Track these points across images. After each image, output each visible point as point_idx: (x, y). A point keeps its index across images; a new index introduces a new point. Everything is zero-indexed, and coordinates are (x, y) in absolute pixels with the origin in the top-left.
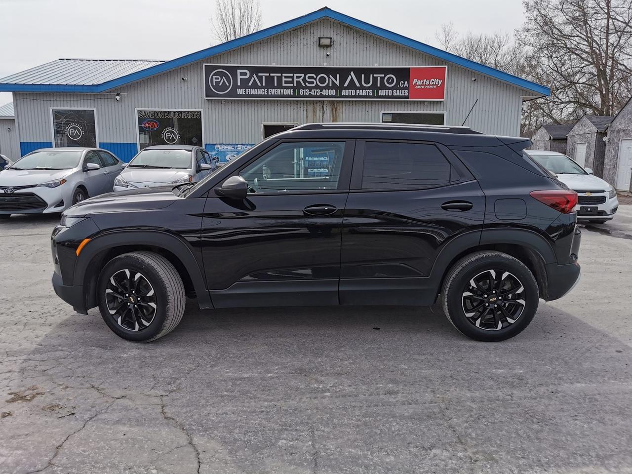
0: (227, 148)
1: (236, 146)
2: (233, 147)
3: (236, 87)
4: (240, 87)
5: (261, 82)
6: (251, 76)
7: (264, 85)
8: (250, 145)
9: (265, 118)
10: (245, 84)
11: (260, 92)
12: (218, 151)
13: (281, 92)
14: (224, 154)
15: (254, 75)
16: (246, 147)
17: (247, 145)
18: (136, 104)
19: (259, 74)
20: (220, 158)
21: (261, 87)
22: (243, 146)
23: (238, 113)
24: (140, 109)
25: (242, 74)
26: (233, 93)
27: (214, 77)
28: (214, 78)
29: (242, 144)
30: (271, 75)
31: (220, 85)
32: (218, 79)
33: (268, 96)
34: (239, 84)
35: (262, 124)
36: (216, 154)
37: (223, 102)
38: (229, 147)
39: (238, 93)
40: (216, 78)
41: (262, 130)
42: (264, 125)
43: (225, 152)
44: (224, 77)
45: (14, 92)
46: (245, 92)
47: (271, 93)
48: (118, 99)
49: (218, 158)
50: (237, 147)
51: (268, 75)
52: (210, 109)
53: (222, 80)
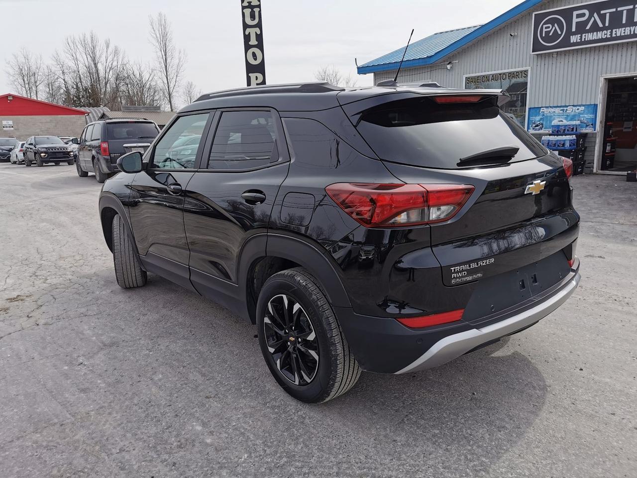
0: (555, 112)
1: (565, 109)
2: (563, 110)
3: (569, 33)
4: (575, 34)
5: (603, 22)
6: (591, 16)
7: (607, 24)
8: (583, 105)
9: (607, 68)
10: (581, 28)
11: (600, 35)
12: (543, 115)
13: (630, 31)
14: (550, 119)
15: (595, 15)
16: (578, 109)
17: (580, 106)
18: (465, 71)
19: (602, 12)
20: (544, 123)
21: (604, 28)
22: (574, 108)
23: (572, 67)
24: (468, 76)
25: (578, 16)
26: (566, 42)
27: (544, 26)
28: (544, 28)
29: (573, 106)
30: (619, 9)
31: (551, 34)
32: (549, 27)
33: (612, 39)
34: (574, 29)
35: (603, 78)
36: (541, 119)
37: (555, 56)
38: (557, 110)
39: (572, 42)
40: (546, 28)
41: (600, 86)
42: (605, 79)
43: (551, 116)
44: (556, 25)
45: (374, 73)
46: (581, 39)
47: (616, 34)
48: (449, 68)
49: (542, 124)
50: (567, 110)
51: (614, 10)
52: (539, 66)
53: (554, 28)
